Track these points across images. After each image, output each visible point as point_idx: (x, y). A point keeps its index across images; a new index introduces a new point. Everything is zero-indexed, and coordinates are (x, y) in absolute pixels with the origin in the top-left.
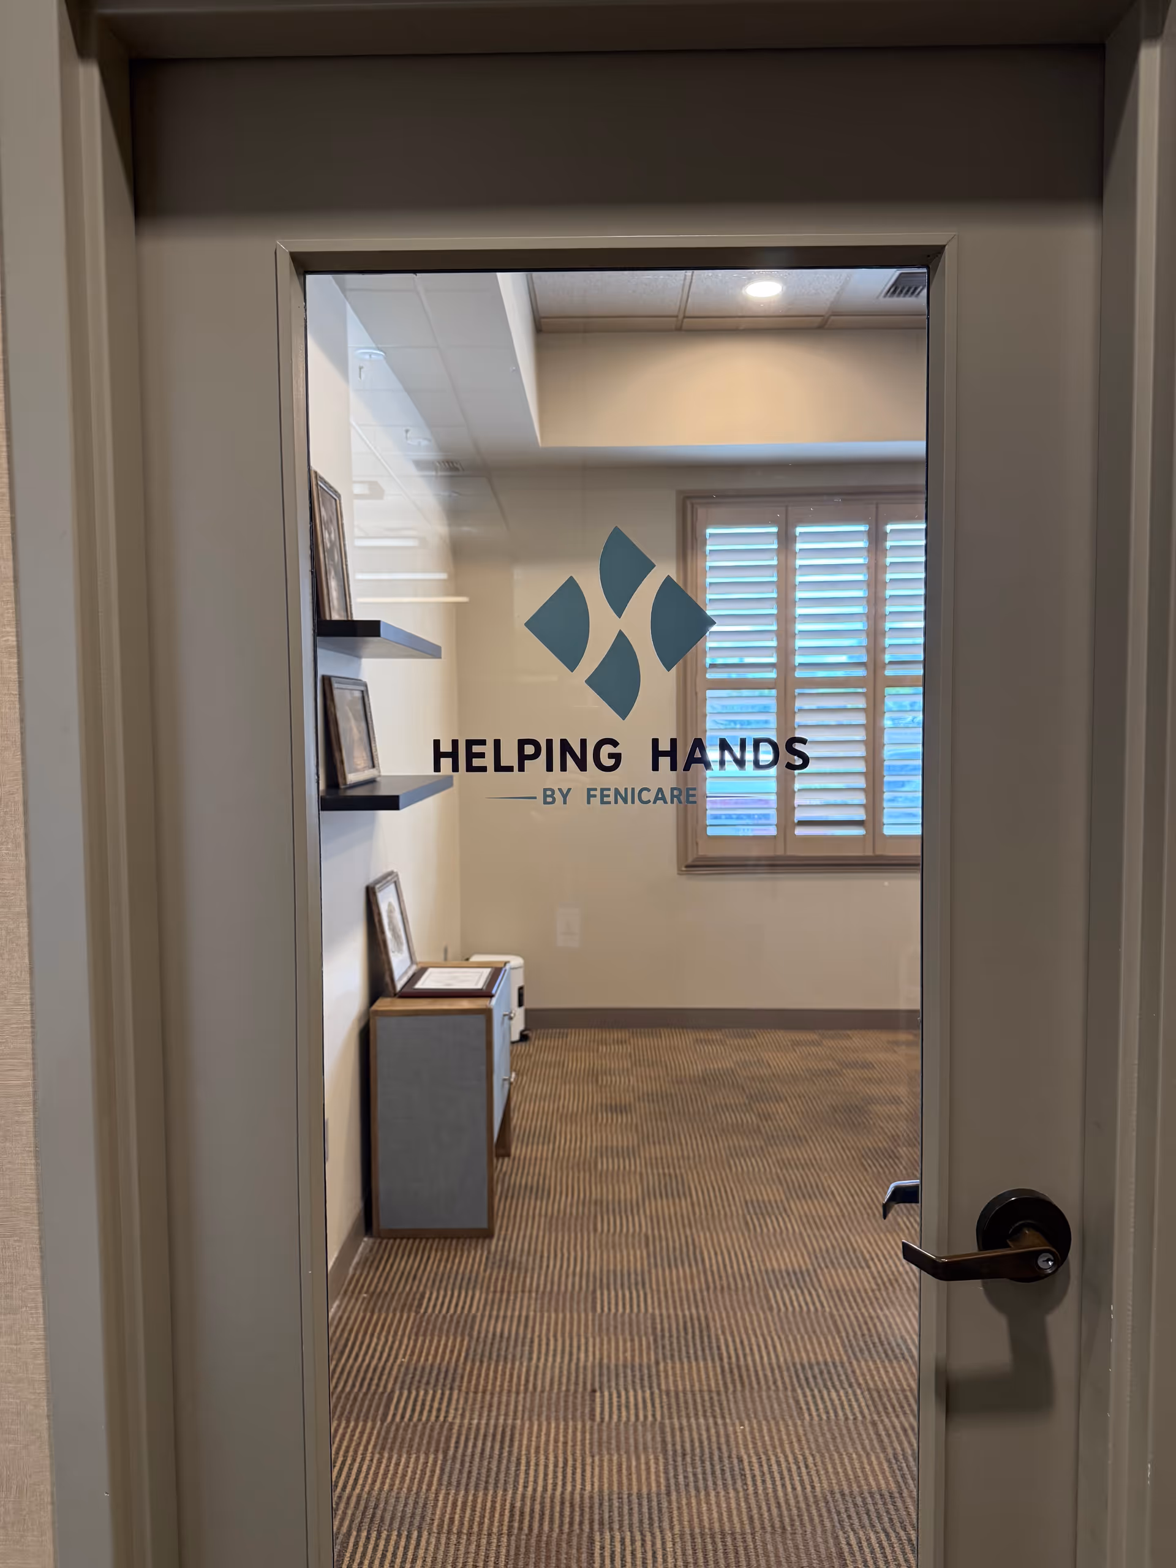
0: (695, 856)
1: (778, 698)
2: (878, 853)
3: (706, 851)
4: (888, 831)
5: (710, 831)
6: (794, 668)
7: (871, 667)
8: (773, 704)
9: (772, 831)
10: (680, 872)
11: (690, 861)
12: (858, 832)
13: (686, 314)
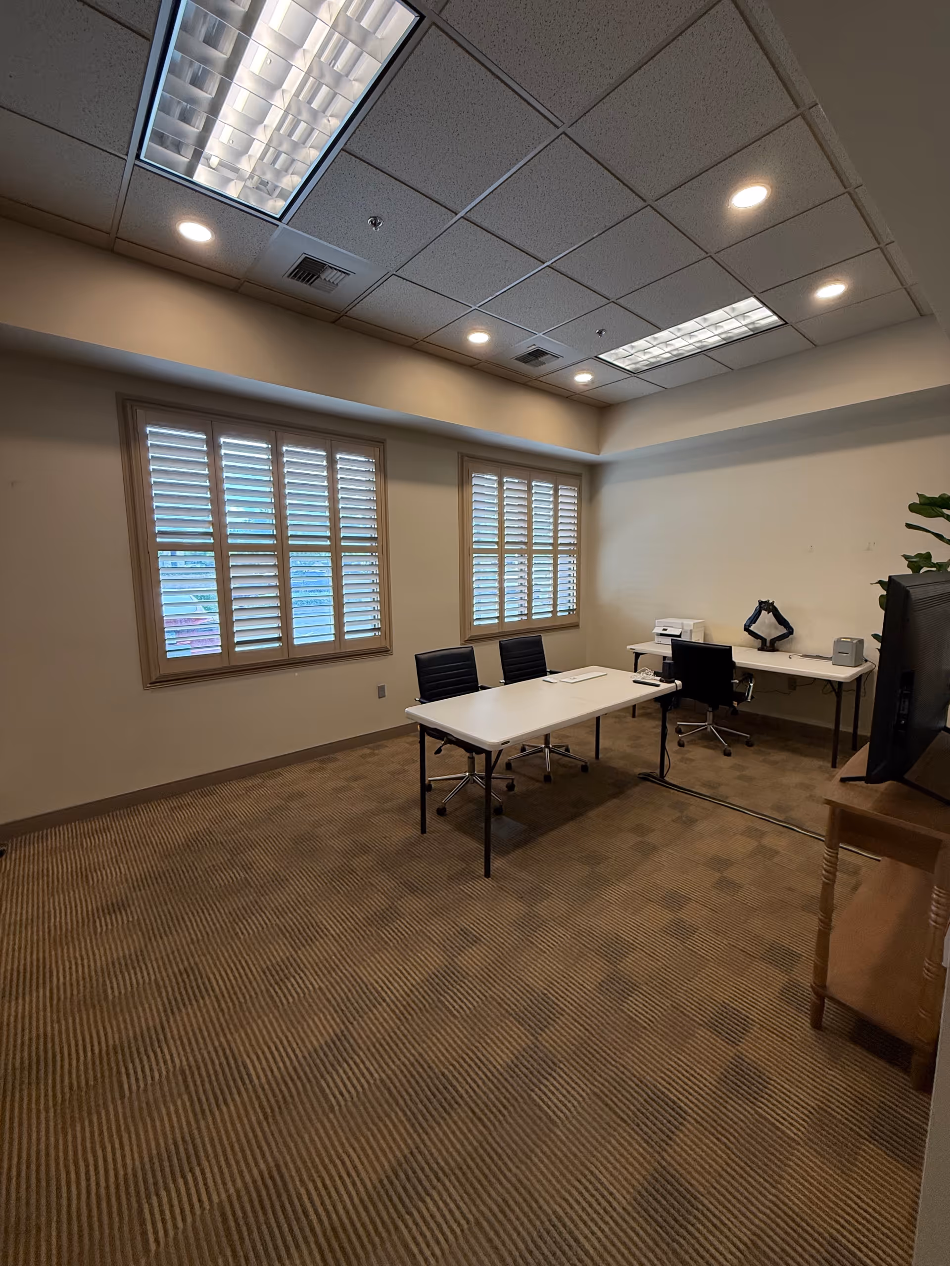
0: (158, 675)
1: (215, 557)
2: (291, 656)
3: (165, 670)
4: (296, 642)
5: (169, 655)
6: (227, 536)
7: (279, 538)
8: (212, 562)
9: (219, 650)
10: (145, 688)
11: (153, 680)
12: (276, 645)
13: (119, 235)
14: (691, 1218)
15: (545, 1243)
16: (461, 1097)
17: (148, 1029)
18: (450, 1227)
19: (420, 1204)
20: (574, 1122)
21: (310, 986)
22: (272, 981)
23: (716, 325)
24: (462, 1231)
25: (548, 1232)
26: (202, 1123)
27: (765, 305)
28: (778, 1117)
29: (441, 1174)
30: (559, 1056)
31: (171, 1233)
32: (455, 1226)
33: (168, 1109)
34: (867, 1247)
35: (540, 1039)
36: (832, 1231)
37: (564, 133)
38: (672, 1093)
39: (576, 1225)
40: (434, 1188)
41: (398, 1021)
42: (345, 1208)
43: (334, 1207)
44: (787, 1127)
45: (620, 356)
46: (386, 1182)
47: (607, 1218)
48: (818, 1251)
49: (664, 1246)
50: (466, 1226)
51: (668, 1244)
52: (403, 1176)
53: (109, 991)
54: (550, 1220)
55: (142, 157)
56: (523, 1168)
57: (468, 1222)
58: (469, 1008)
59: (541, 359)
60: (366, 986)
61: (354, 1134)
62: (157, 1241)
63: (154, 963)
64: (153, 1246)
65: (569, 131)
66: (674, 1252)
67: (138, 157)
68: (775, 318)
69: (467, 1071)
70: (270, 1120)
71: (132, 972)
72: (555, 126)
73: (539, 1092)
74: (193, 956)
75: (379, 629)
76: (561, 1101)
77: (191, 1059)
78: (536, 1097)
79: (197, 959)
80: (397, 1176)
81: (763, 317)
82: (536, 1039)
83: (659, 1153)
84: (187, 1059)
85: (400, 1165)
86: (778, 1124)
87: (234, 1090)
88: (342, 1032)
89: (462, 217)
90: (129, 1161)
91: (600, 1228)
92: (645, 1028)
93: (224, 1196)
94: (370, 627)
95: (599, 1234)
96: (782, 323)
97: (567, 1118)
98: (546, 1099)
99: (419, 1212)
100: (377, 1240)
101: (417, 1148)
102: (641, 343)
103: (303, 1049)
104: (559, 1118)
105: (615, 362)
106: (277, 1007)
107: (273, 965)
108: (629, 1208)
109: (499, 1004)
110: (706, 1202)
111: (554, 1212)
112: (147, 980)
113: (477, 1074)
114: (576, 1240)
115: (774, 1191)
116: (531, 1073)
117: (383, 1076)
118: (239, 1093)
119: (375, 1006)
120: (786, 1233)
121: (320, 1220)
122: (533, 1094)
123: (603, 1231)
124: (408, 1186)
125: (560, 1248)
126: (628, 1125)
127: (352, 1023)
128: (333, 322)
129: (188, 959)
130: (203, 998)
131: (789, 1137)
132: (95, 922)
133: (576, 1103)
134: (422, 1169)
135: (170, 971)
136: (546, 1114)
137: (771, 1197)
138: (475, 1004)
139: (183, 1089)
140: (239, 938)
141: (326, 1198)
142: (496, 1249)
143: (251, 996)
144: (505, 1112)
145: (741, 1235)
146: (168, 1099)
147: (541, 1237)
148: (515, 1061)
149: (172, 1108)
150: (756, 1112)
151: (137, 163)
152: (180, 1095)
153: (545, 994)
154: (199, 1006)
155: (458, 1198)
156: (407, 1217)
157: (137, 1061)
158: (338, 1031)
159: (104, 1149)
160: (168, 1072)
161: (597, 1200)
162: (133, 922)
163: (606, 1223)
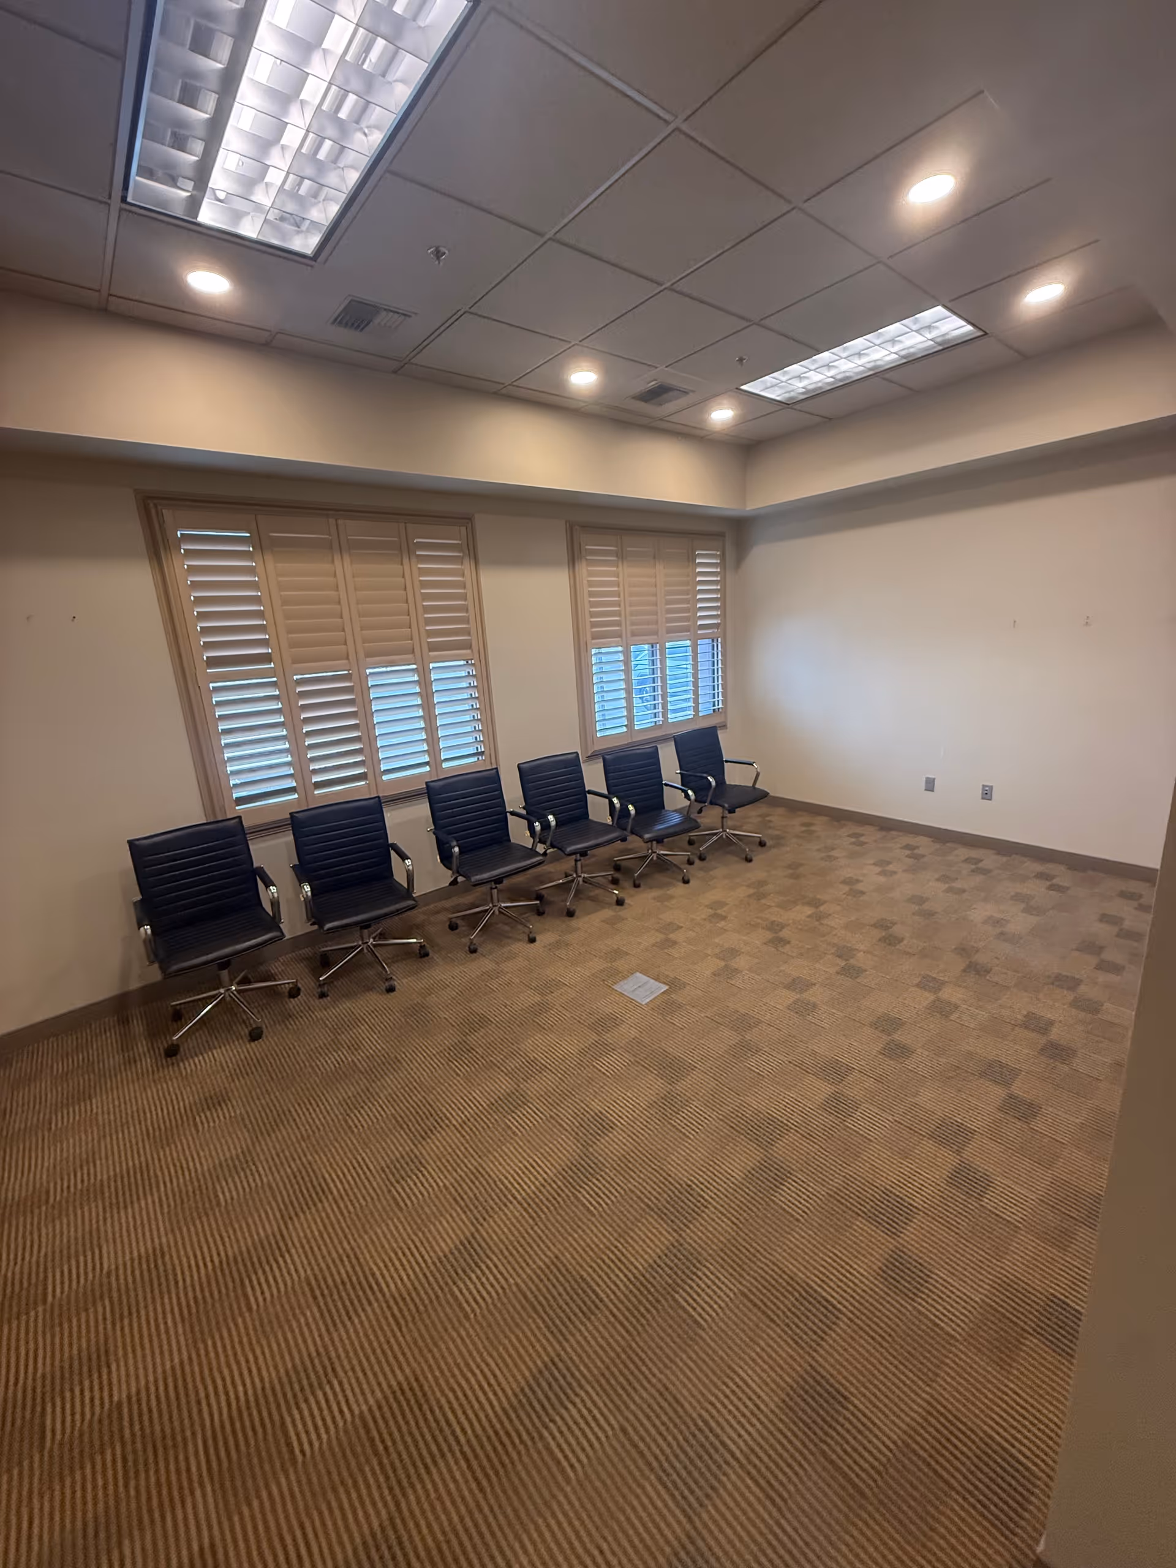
2: (380, 794)
4: (385, 777)
12: (361, 783)
13: (112, 292)
14: (841, 1419)
15: (692, 1446)
16: (601, 1300)
17: (267, 1237)
18: (595, 1434)
19: (563, 1411)
20: (721, 1324)
21: (434, 1185)
22: (393, 1180)
23: (893, 341)
24: (607, 1437)
25: (694, 1436)
26: (335, 1336)
27: (955, 313)
28: (937, 1313)
29: (583, 1382)
30: (705, 1255)
31: (316, 1445)
32: (600, 1434)
33: (298, 1321)
34: (1021, 1443)
35: (684, 1235)
36: (985, 1428)
37: (677, 129)
38: (825, 1290)
39: (722, 1429)
40: (577, 1395)
41: (531, 1221)
42: (487, 1416)
43: (477, 1416)
44: (946, 1323)
45: (769, 385)
46: (527, 1390)
47: (754, 1421)
48: (970, 1449)
49: (811, 1446)
50: (610, 1433)
51: (816, 1445)
52: (544, 1384)
53: (221, 1196)
54: (696, 1425)
55: (129, 199)
56: (668, 1372)
57: (613, 1428)
58: (607, 1204)
59: (665, 396)
60: (495, 1182)
61: (491, 1343)
62: (303, 1452)
63: (264, 1163)
64: (300, 1458)
65: (684, 127)
66: (823, 1453)
67: (124, 199)
68: (970, 328)
69: (606, 1274)
70: (404, 1329)
71: (242, 1174)
72: (665, 121)
73: (684, 1295)
74: (305, 1155)
75: (482, 753)
76: (706, 1302)
77: (316, 1268)
78: (680, 1300)
79: (310, 1157)
80: (539, 1385)
81: (954, 327)
82: (680, 1235)
83: (809, 1354)
84: (312, 1269)
85: (540, 1372)
86: (937, 1321)
87: (364, 1301)
88: (472, 1235)
89: (550, 239)
90: (265, 1373)
91: (746, 1431)
92: (798, 1220)
93: (364, 1408)
94: (472, 750)
95: (746, 1437)
96: (980, 333)
97: (713, 1319)
98: (691, 1301)
99: (562, 1418)
100: (521, 1447)
101: (559, 1355)
102: (795, 368)
103: (432, 1254)
104: (705, 1321)
105: (762, 393)
106: (401, 1209)
107: (392, 1162)
108: (777, 1411)
109: (639, 1198)
110: (856, 1402)
111: (700, 1416)
112: (259, 1184)
113: (617, 1276)
114: (723, 1443)
115: (927, 1389)
116: (676, 1273)
117: (519, 1281)
118: (370, 1304)
119: (506, 1205)
120: (937, 1430)
121: (463, 1430)
122: (677, 1296)
123: (749, 1434)
124: (550, 1394)
125: (707, 1452)
126: (778, 1325)
127: (482, 1225)
128: (395, 372)
129: (300, 1159)
130: (321, 1201)
131: (948, 1334)
132: (194, 1119)
133: (723, 1305)
134: (564, 1377)
135: (282, 1173)
136: (691, 1316)
137: (924, 1395)
138: (613, 1198)
139: (311, 1300)
140: (353, 1132)
141: (467, 1407)
142: (641, 1453)
143: (372, 1199)
144: (648, 1316)
145: (892, 1434)
146: (297, 1311)
147: (687, 1441)
148: (658, 1261)
149: (302, 1320)
150: (915, 1308)
151: (124, 206)
152: (309, 1307)
153: (689, 1186)
154: (317, 1210)
155: (601, 1405)
156: (551, 1425)
157: (260, 1272)
158: (468, 1234)
159: (238, 1363)
160: (293, 1283)
161: (744, 1404)
162: (236, 1117)
163: (753, 1426)
